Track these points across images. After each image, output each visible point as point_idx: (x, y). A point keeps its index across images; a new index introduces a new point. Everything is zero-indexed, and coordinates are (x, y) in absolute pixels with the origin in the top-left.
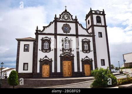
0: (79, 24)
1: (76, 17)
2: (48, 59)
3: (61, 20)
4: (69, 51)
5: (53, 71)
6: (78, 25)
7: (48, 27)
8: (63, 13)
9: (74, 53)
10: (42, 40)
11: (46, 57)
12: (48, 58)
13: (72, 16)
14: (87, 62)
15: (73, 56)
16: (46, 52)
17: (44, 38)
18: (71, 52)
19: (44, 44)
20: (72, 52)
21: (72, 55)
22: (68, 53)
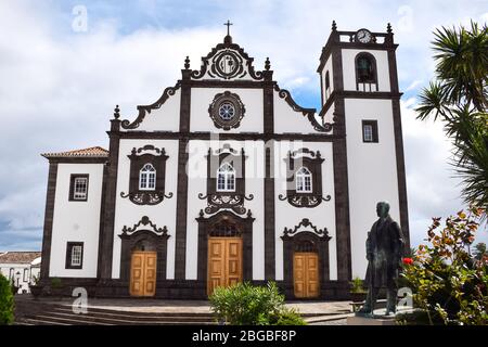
0: (277, 89)
1: (268, 62)
2: (152, 229)
3: (206, 77)
4: (233, 197)
5: (170, 275)
6: (276, 94)
9: (255, 207)
10: (133, 157)
11: (145, 220)
12: (154, 226)
13: (252, 59)
14: (305, 242)
15: (250, 220)
16: (146, 202)
17: (140, 150)
18: (242, 202)
19: (141, 172)
20: (247, 205)
21: (244, 216)
22: (232, 206)
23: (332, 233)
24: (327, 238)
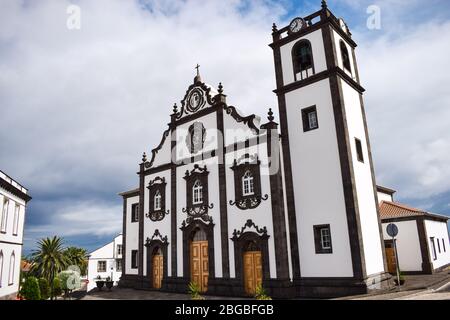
0: (226, 107)
1: (220, 87)
2: (160, 239)
3: (184, 115)
4: (201, 208)
6: (224, 111)
7: (159, 148)
8: (188, 92)
9: (214, 213)
10: (150, 187)
11: (157, 232)
12: (161, 236)
13: (209, 89)
15: (212, 225)
16: (157, 219)
17: (153, 182)
18: (206, 212)
19: (155, 197)
20: (211, 213)
21: (208, 223)
22: (201, 215)
23: (270, 232)
24: (266, 237)
